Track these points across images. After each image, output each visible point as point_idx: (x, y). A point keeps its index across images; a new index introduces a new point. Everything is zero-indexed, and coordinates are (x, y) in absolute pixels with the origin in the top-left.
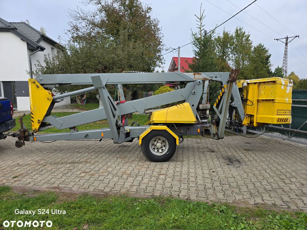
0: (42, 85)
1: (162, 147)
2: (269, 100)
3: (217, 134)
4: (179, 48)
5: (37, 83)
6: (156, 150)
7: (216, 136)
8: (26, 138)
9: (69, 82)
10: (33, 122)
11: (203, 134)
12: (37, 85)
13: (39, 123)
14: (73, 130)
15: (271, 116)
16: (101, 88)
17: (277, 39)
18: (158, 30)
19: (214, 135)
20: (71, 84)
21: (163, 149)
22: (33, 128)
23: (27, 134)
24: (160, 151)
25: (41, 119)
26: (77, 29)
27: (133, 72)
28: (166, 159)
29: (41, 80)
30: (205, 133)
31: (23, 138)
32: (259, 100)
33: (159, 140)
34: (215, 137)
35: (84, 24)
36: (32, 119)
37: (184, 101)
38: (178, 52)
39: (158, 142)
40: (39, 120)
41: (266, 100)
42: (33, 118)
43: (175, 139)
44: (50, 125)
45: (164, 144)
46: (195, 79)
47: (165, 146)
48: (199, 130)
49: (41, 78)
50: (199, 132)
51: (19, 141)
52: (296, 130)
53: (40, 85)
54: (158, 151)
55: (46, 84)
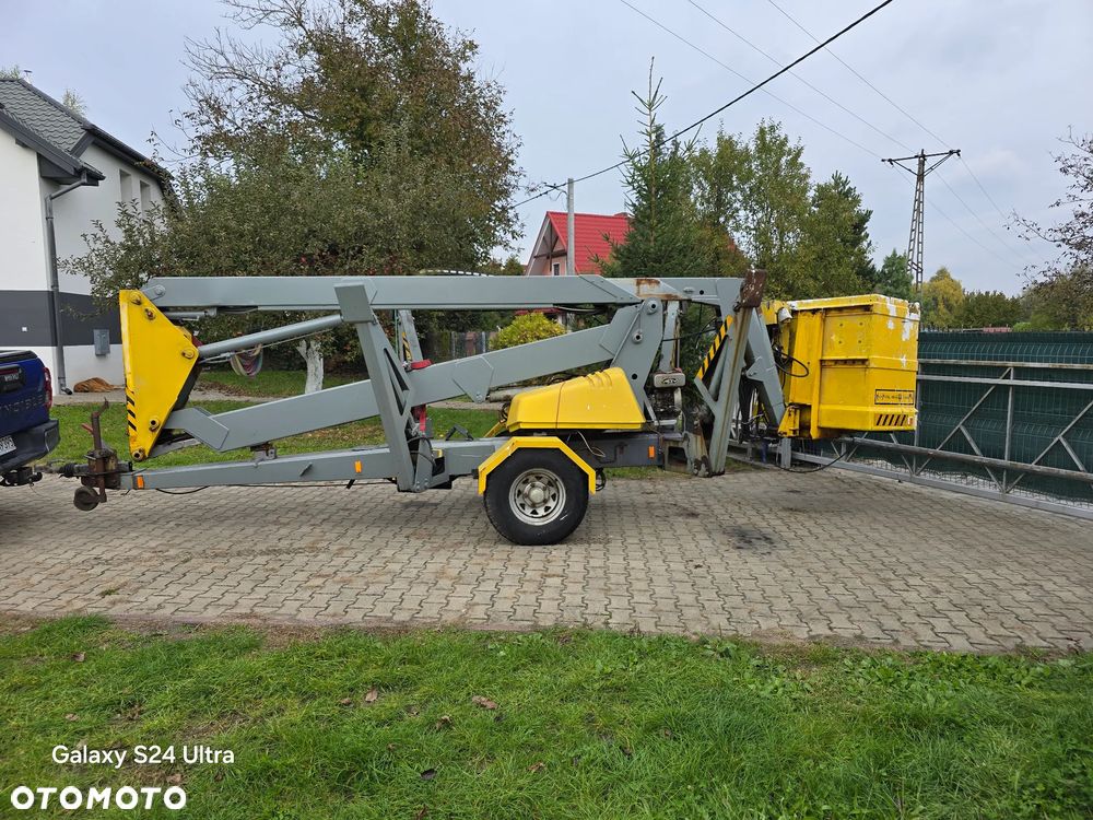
0: (163, 309)
1: (545, 501)
2: (854, 361)
3: (705, 460)
4: (571, 182)
5: (147, 304)
6: (528, 511)
7: (703, 467)
8: (111, 480)
9: (252, 303)
10: (134, 428)
11: (664, 463)
12: (147, 310)
13: (153, 431)
14: (262, 454)
15: (859, 409)
16: (367, 322)
17: (890, 160)
18: (501, 120)
19: (698, 464)
20: (256, 307)
21: (548, 505)
22: (134, 448)
23: (112, 465)
24: (541, 512)
25: (161, 418)
26: (219, 112)
27: (453, 274)
28: (558, 534)
29: (160, 295)
30: (670, 457)
31: (102, 481)
32: (825, 361)
33: (539, 478)
34: (699, 468)
35: (241, 92)
36: (130, 418)
37: (608, 364)
38: (568, 198)
39: (533, 486)
40: (153, 423)
41: (845, 362)
42: (134, 416)
43: (585, 477)
44: (187, 436)
45: (553, 491)
46: (640, 299)
47: (554, 497)
48: (652, 449)
49: (161, 288)
50: (652, 454)
51: (87, 489)
52: (931, 451)
53: (156, 312)
54: (534, 512)
55: (176, 309)
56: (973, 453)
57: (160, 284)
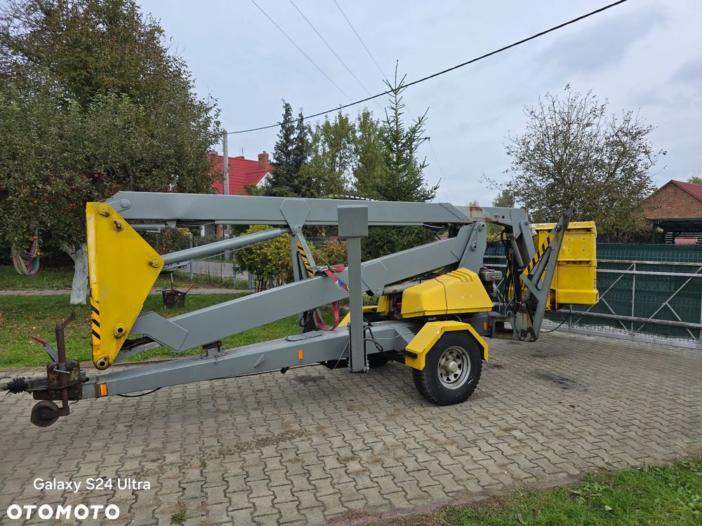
0: (128, 221)
1: (456, 370)
2: (581, 262)
3: (531, 330)
5: (116, 217)
7: (529, 335)
8: (74, 392)
9: (211, 217)
10: (98, 337)
11: (491, 333)
12: (115, 222)
13: (117, 338)
14: (213, 351)
19: (524, 333)
20: (214, 221)
21: (456, 373)
22: (98, 356)
23: (74, 376)
24: (452, 378)
25: (127, 327)
29: (126, 208)
30: (496, 329)
31: (66, 393)
32: (559, 262)
33: (451, 353)
34: (525, 336)
36: (94, 327)
39: (447, 359)
40: (120, 330)
41: (574, 262)
42: (98, 325)
44: (147, 340)
45: (459, 362)
46: (472, 220)
47: (460, 367)
48: (485, 324)
49: (126, 202)
50: (485, 328)
51: (46, 403)
52: (583, 313)
53: (124, 224)
54: (448, 379)
55: (142, 221)
56: (612, 313)
57: (125, 197)
